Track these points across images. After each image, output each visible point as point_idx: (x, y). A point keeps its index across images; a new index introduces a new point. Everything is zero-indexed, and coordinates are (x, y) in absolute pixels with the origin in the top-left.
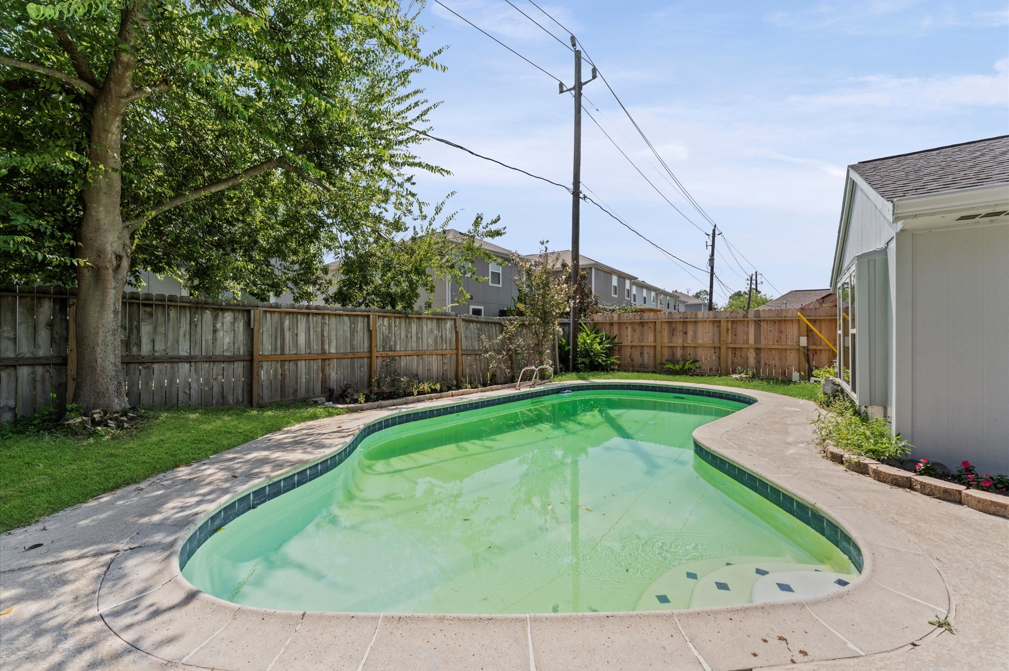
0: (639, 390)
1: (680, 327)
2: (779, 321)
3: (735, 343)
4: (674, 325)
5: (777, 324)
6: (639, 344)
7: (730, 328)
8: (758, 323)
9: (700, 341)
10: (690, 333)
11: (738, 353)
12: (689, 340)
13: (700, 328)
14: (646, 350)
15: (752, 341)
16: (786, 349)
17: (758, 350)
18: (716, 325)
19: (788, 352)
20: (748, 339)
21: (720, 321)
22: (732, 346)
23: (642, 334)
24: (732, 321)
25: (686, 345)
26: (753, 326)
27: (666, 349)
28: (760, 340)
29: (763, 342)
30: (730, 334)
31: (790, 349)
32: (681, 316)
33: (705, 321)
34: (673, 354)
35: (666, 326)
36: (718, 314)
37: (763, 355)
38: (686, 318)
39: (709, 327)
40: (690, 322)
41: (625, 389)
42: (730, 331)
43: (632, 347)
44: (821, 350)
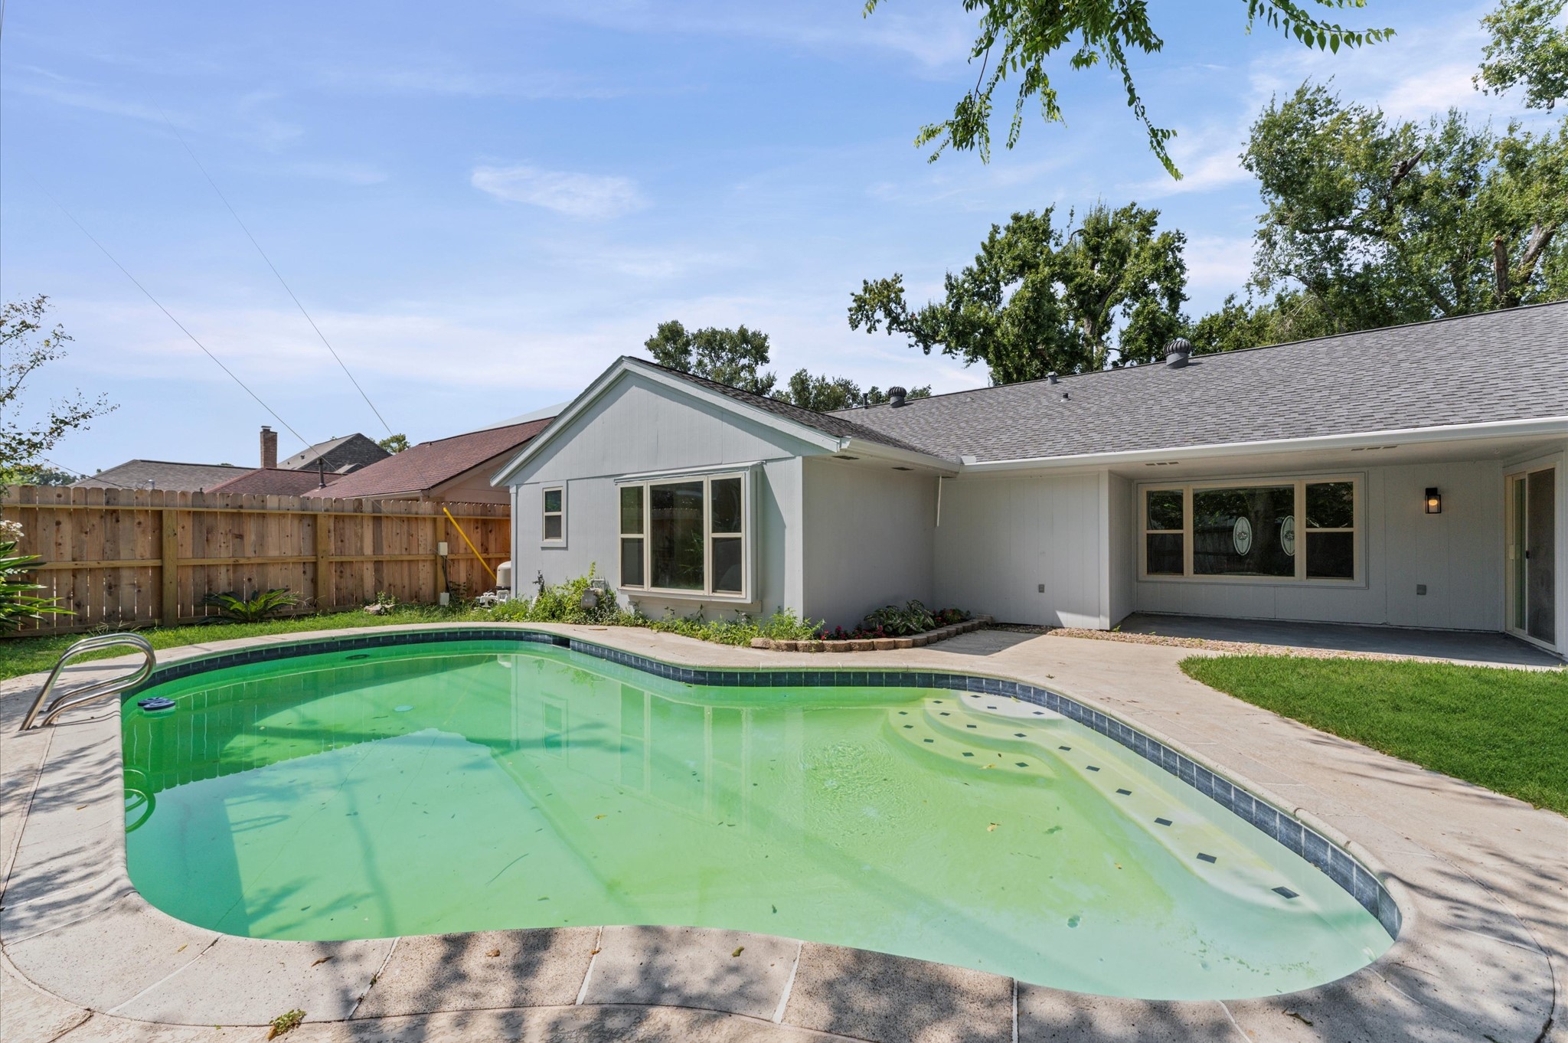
0: (265, 659)
1: (222, 525)
2: (409, 519)
3: (342, 554)
4: (208, 521)
5: (406, 522)
6: (104, 564)
7: (332, 528)
8: (377, 520)
9: (273, 553)
10: (251, 537)
11: (348, 572)
12: (249, 551)
13: (273, 526)
14: (126, 577)
15: (368, 550)
16: (418, 561)
17: (378, 564)
18: (306, 522)
19: (421, 565)
20: (362, 548)
21: (315, 517)
22: (338, 559)
23: (114, 540)
24: (336, 517)
25: (242, 561)
26: (371, 526)
27: (190, 571)
28: (382, 549)
29: (386, 551)
30: (333, 538)
31: (424, 561)
32: (229, 501)
33: (283, 516)
34: (209, 582)
35: (188, 523)
36: (309, 504)
37: (386, 571)
38: (241, 507)
39: (292, 527)
40: (250, 515)
41: (233, 664)
42: (332, 534)
43: (75, 573)
44: (459, 560)
